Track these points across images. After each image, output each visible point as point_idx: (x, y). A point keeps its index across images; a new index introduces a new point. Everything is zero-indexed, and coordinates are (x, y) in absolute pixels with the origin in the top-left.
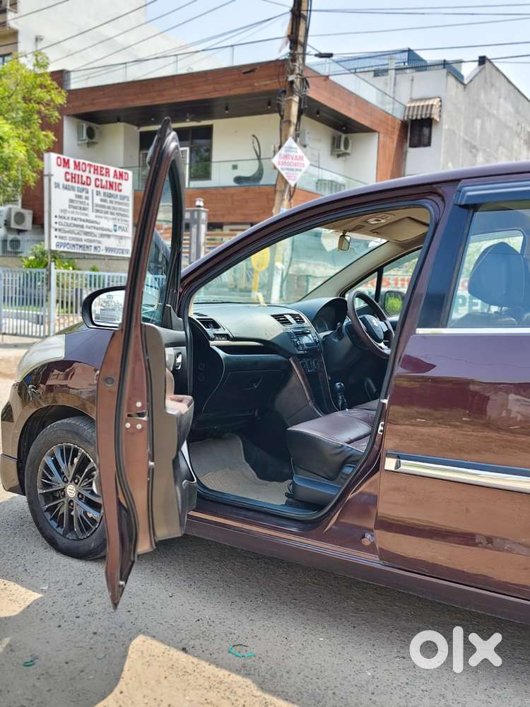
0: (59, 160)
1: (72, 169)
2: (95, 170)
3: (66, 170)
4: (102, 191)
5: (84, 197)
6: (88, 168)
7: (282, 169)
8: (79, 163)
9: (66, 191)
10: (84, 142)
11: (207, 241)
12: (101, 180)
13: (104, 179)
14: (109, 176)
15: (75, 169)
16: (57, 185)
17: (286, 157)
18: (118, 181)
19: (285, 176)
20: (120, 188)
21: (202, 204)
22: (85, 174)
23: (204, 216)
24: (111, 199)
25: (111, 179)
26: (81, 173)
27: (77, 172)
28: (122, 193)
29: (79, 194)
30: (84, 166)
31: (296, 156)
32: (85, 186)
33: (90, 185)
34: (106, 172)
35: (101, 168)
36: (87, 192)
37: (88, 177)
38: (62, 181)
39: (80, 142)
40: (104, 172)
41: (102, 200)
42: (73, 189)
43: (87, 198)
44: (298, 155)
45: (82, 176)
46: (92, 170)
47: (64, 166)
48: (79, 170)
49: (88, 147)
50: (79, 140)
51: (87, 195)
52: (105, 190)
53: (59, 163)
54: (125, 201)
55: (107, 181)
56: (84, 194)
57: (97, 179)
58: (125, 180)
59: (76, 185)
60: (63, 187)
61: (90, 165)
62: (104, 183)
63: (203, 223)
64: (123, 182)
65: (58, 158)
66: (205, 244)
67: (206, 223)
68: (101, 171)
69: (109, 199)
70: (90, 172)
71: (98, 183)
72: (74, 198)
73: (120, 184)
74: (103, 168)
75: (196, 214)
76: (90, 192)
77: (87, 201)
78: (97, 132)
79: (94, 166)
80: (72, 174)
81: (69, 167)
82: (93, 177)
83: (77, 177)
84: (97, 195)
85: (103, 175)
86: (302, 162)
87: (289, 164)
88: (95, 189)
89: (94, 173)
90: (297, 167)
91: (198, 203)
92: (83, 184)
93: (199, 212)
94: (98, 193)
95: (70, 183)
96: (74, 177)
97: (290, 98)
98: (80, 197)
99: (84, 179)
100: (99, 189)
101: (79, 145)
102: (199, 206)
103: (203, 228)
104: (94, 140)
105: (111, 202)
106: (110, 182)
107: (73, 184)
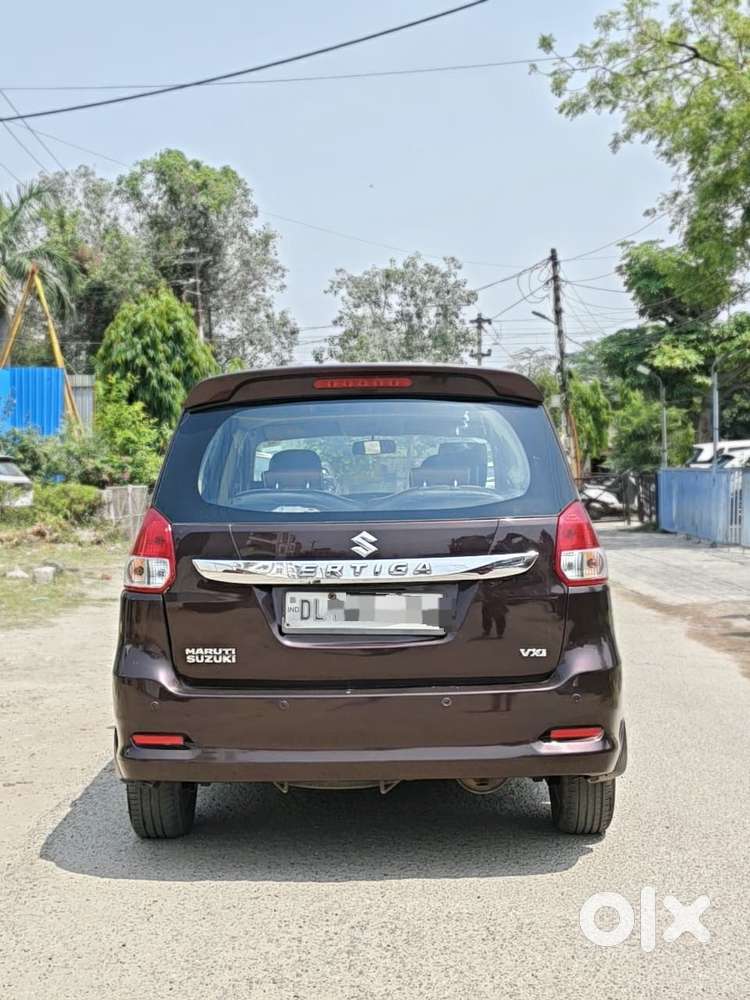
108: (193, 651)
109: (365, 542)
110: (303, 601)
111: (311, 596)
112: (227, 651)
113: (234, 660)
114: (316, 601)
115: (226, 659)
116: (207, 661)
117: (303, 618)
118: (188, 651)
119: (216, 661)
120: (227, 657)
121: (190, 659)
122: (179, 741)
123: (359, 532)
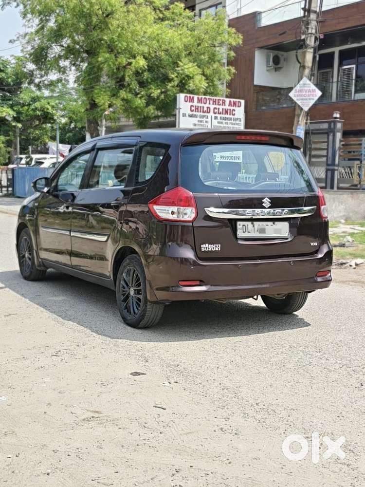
0: (186, 98)
1: (196, 103)
2: (213, 102)
3: (191, 104)
4: (219, 116)
5: (204, 122)
6: (208, 102)
7: (297, 100)
8: (201, 98)
9: (191, 118)
10: (271, 68)
11: (342, 147)
12: (219, 109)
13: (221, 107)
14: (225, 105)
15: (198, 103)
16: (184, 115)
17: (300, 91)
18: (232, 108)
19: (300, 104)
20: (234, 112)
21: (338, 116)
22: (206, 106)
23: (339, 125)
24: (226, 121)
25: (227, 107)
26: (203, 105)
27: (200, 105)
28: (236, 117)
29: (201, 119)
30: (205, 100)
31: (309, 90)
32: (206, 114)
33: (209, 112)
34: (223, 103)
35: (218, 100)
36: (207, 118)
37: (208, 108)
38: (188, 112)
39: (268, 68)
40: (221, 102)
41: (218, 122)
42: (196, 116)
43: (206, 122)
44: (311, 89)
45: (203, 107)
46: (211, 102)
47: (190, 102)
48: (202, 103)
49: (276, 71)
50: (267, 67)
51: (207, 120)
52: (221, 115)
53: (186, 100)
54: (238, 122)
55: (223, 109)
56: (205, 119)
57: (215, 108)
58: (238, 106)
59: (199, 114)
60: (189, 116)
61: (210, 99)
62: (221, 110)
63: (338, 132)
64: (236, 109)
65: (185, 96)
66: (340, 148)
67: (342, 131)
68: (218, 102)
69: (224, 121)
70: (210, 104)
71: (216, 111)
72: (197, 123)
73: (234, 110)
74: (220, 100)
75: (332, 124)
76: (209, 118)
77: (206, 124)
78: (282, 59)
79: (213, 99)
80: (196, 106)
81: (193, 102)
82: (212, 107)
83: (199, 108)
84: (215, 119)
85: (220, 105)
86: (314, 93)
87: (304, 96)
88: (214, 115)
89: (213, 104)
90: (310, 97)
91: (335, 115)
92: (203, 112)
93: (335, 123)
94: (216, 118)
95: (194, 113)
96: (197, 109)
97: (305, 50)
98: (201, 121)
99: (205, 109)
100: (217, 115)
101: (267, 70)
102: (336, 118)
103: (339, 136)
104: (279, 66)
105: (226, 123)
106: (225, 109)
107: (197, 113)
108: (204, 245)
109: (266, 202)
110: (243, 225)
111: (245, 223)
112: (217, 245)
113: (220, 249)
114: (248, 225)
115: (217, 249)
116: (210, 250)
117: (243, 232)
118: (202, 246)
119: (213, 250)
120: (216, 248)
121: (203, 249)
122: (198, 283)
123: (265, 198)
